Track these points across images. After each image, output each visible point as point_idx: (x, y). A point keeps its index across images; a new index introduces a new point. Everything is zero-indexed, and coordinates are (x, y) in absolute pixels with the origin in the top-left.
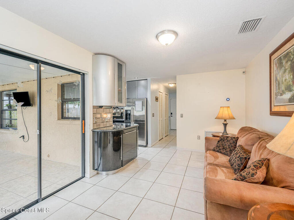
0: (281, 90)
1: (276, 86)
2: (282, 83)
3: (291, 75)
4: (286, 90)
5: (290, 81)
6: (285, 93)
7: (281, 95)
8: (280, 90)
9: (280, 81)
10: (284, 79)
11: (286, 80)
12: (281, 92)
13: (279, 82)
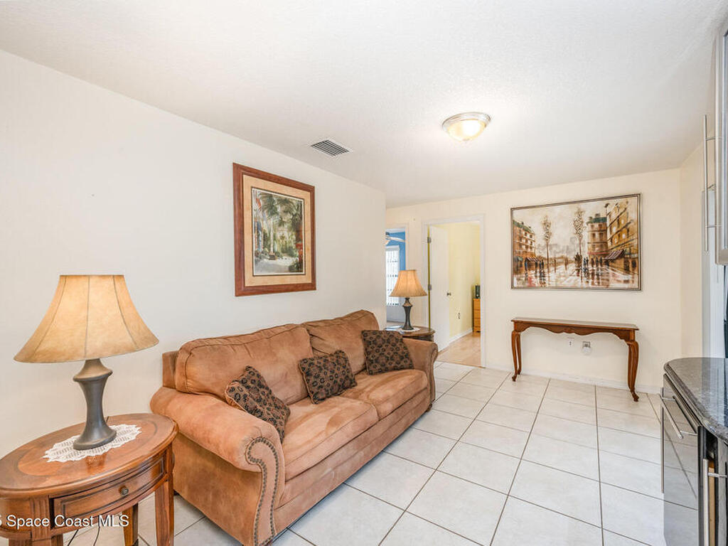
0: (272, 250)
1: (258, 240)
2: (275, 239)
3: (292, 235)
4: (283, 252)
5: (290, 242)
6: (282, 257)
7: (272, 258)
8: (270, 250)
9: (270, 235)
10: (278, 235)
11: (282, 238)
12: (272, 253)
13: (268, 235)
